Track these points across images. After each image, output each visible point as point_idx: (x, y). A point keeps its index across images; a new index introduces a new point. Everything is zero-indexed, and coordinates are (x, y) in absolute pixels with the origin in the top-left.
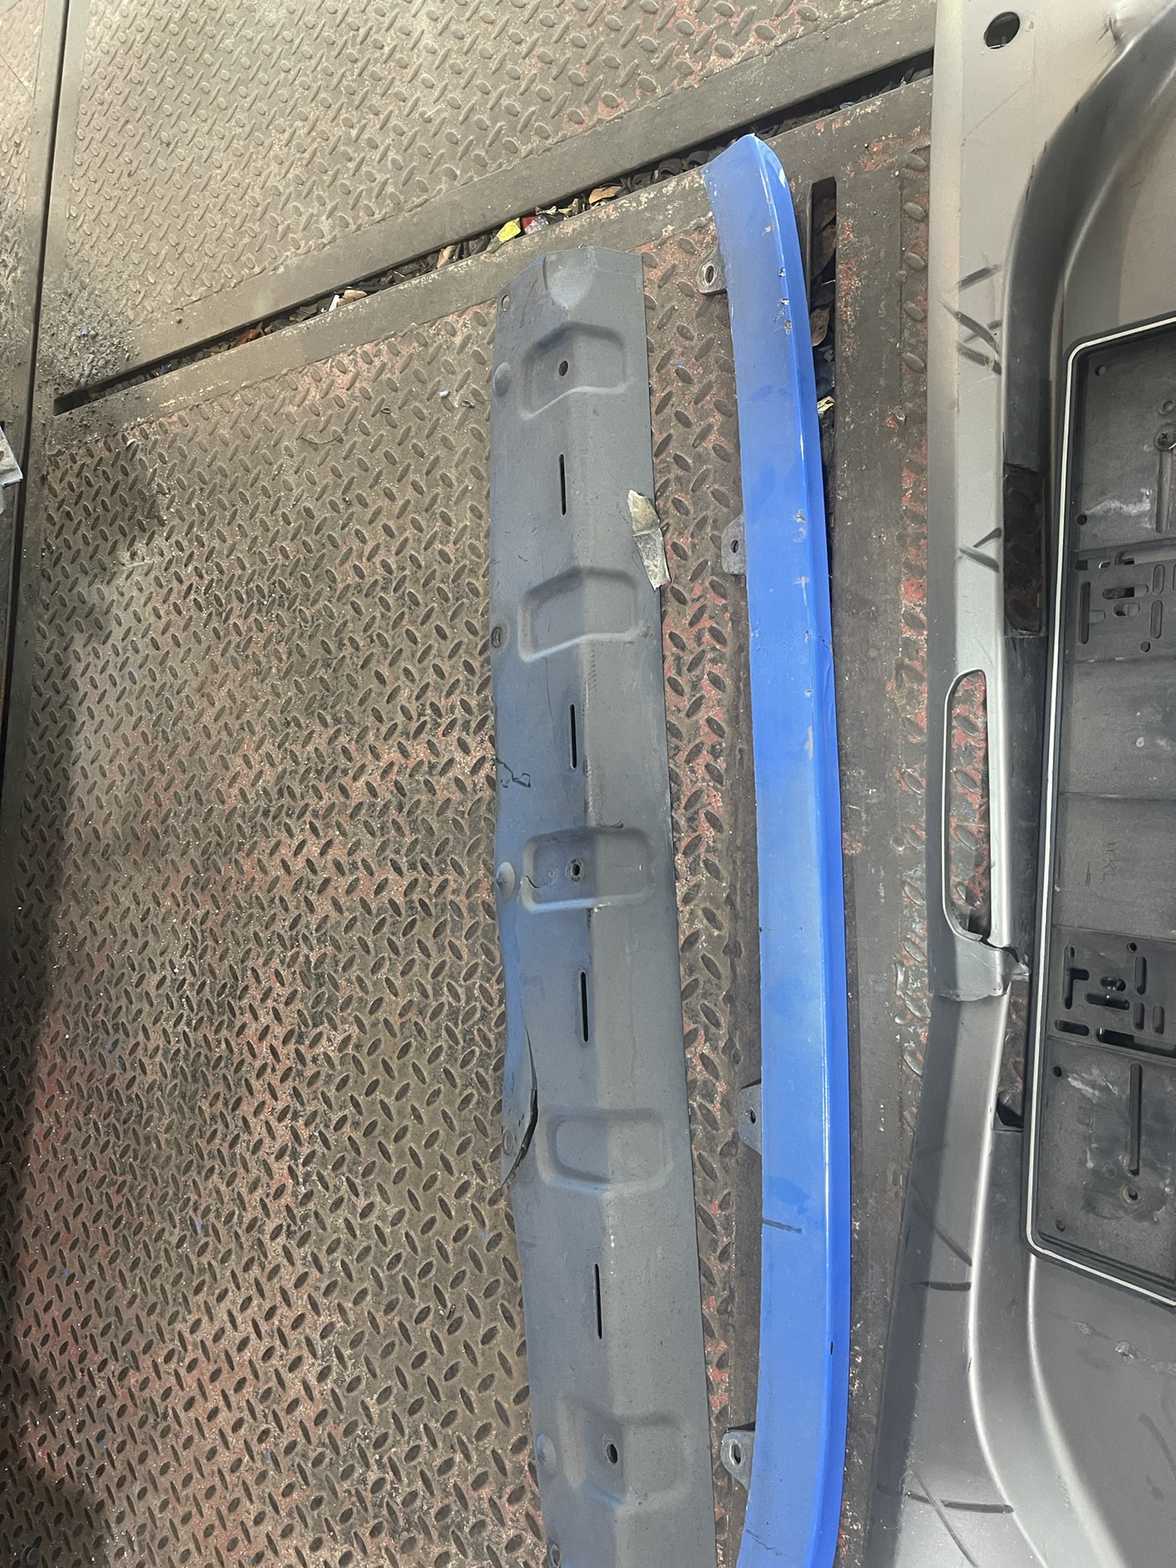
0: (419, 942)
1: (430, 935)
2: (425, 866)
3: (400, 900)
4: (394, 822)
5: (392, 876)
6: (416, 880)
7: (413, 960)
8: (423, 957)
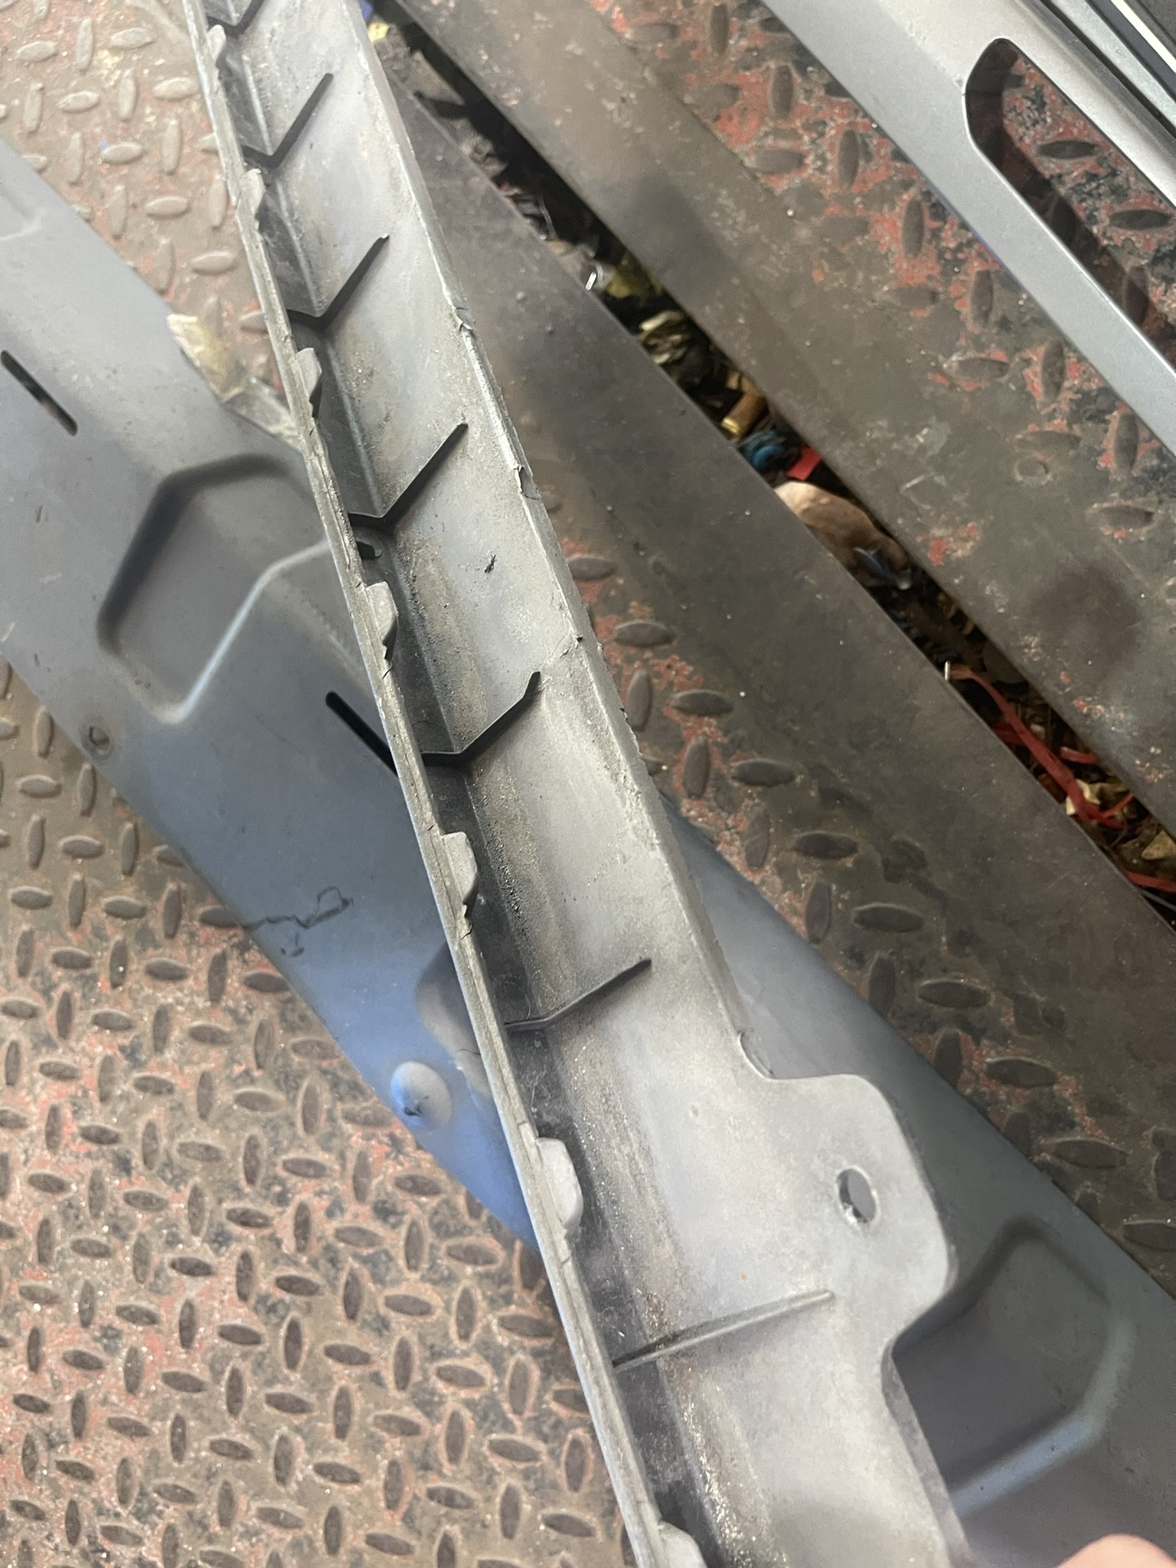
0: (330, 1352)
1: (342, 1323)
2: (245, 1219)
3: (241, 1316)
4: (130, 1199)
5: (193, 1288)
6: (245, 1257)
7: (343, 1394)
8: (357, 1371)
